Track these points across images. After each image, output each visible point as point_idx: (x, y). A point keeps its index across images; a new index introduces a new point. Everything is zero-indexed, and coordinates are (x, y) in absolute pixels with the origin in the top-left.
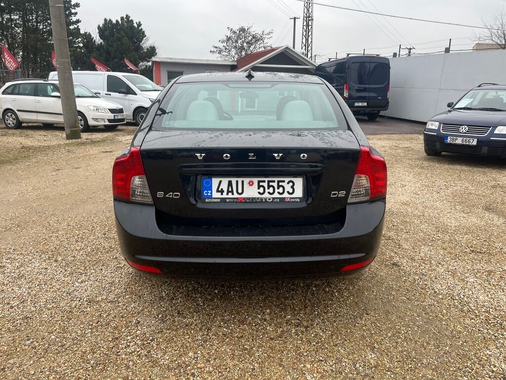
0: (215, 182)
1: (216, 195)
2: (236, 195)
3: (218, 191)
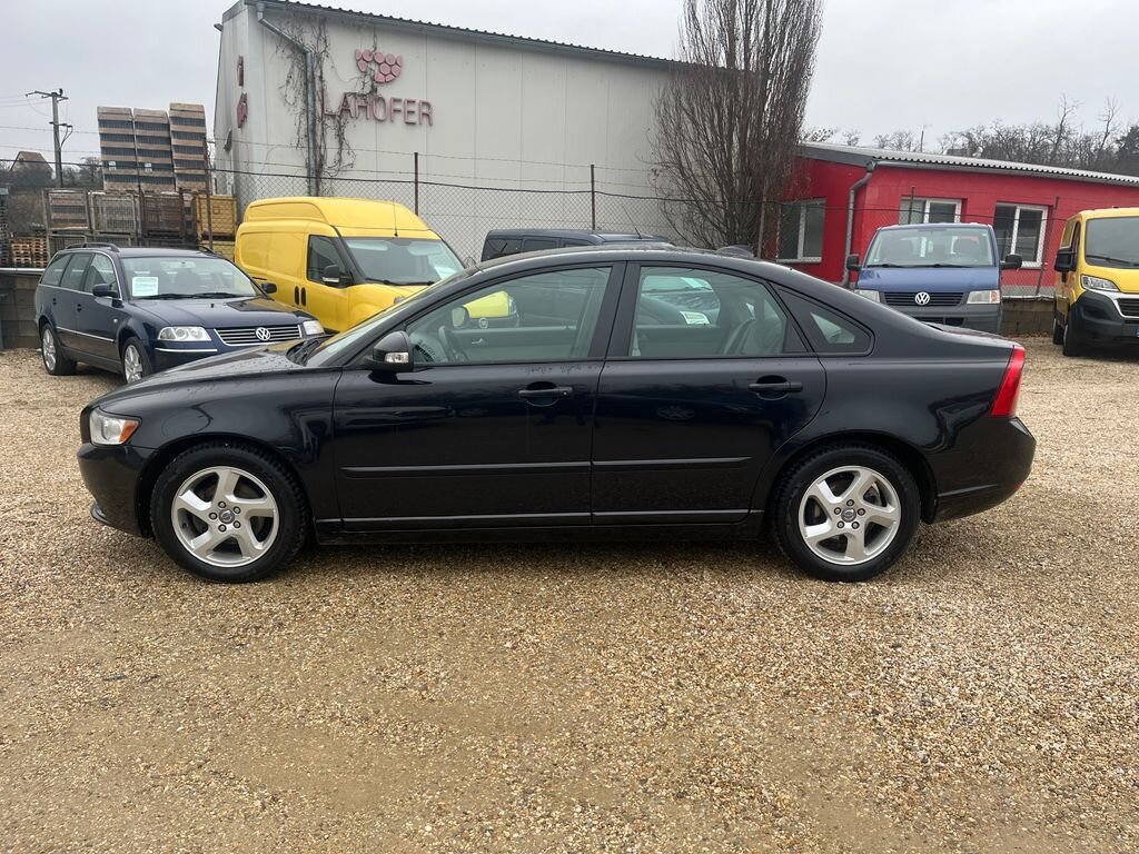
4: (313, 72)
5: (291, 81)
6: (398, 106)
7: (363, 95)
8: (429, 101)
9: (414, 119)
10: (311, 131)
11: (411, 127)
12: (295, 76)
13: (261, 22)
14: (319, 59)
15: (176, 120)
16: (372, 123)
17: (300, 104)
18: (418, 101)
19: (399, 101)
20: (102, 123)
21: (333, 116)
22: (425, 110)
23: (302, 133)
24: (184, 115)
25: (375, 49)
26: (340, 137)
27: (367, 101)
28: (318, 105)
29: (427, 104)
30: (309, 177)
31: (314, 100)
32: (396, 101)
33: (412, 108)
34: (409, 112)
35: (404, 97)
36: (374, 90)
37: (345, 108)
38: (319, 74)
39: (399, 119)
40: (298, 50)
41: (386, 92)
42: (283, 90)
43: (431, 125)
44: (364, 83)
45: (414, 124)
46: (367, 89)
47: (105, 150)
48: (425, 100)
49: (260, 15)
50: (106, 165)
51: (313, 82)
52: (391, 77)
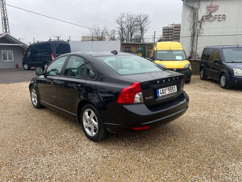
0: (159, 90)
1: (160, 95)
2: (164, 94)
3: (160, 94)
4: (196, 12)
5: (190, 15)
6: (216, 17)
7: (207, 16)
8: (225, 14)
9: (220, 19)
10: (194, 26)
11: (219, 22)
12: (191, 14)
13: (185, 4)
14: (198, 9)
15: (175, 27)
16: (209, 22)
17: (192, 20)
18: (222, 15)
19: (217, 15)
20: (163, 30)
21: (199, 22)
22: (224, 17)
23: (191, 27)
24: (176, 26)
25: (212, 4)
26: (200, 27)
27: (208, 17)
28: (196, 20)
29: (224, 15)
30: (192, 36)
31: (195, 19)
32: (215, 16)
33: (220, 17)
34: (219, 18)
35: (218, 14)
36: (210, 14)
37: (202, 19)
38: (197, 13)
39: (216, 20)
40: (193, 8)
41: (213, 14)
42: (188, 18)
43: (225, 20)
44: (208, 13)
45: (220, 21)
46: (209, 14)
47: (163, 35)
48: (224, 14)
49: (185, 2)
50: (163, 38)
51: (195, 15)
52: (215, 10)
